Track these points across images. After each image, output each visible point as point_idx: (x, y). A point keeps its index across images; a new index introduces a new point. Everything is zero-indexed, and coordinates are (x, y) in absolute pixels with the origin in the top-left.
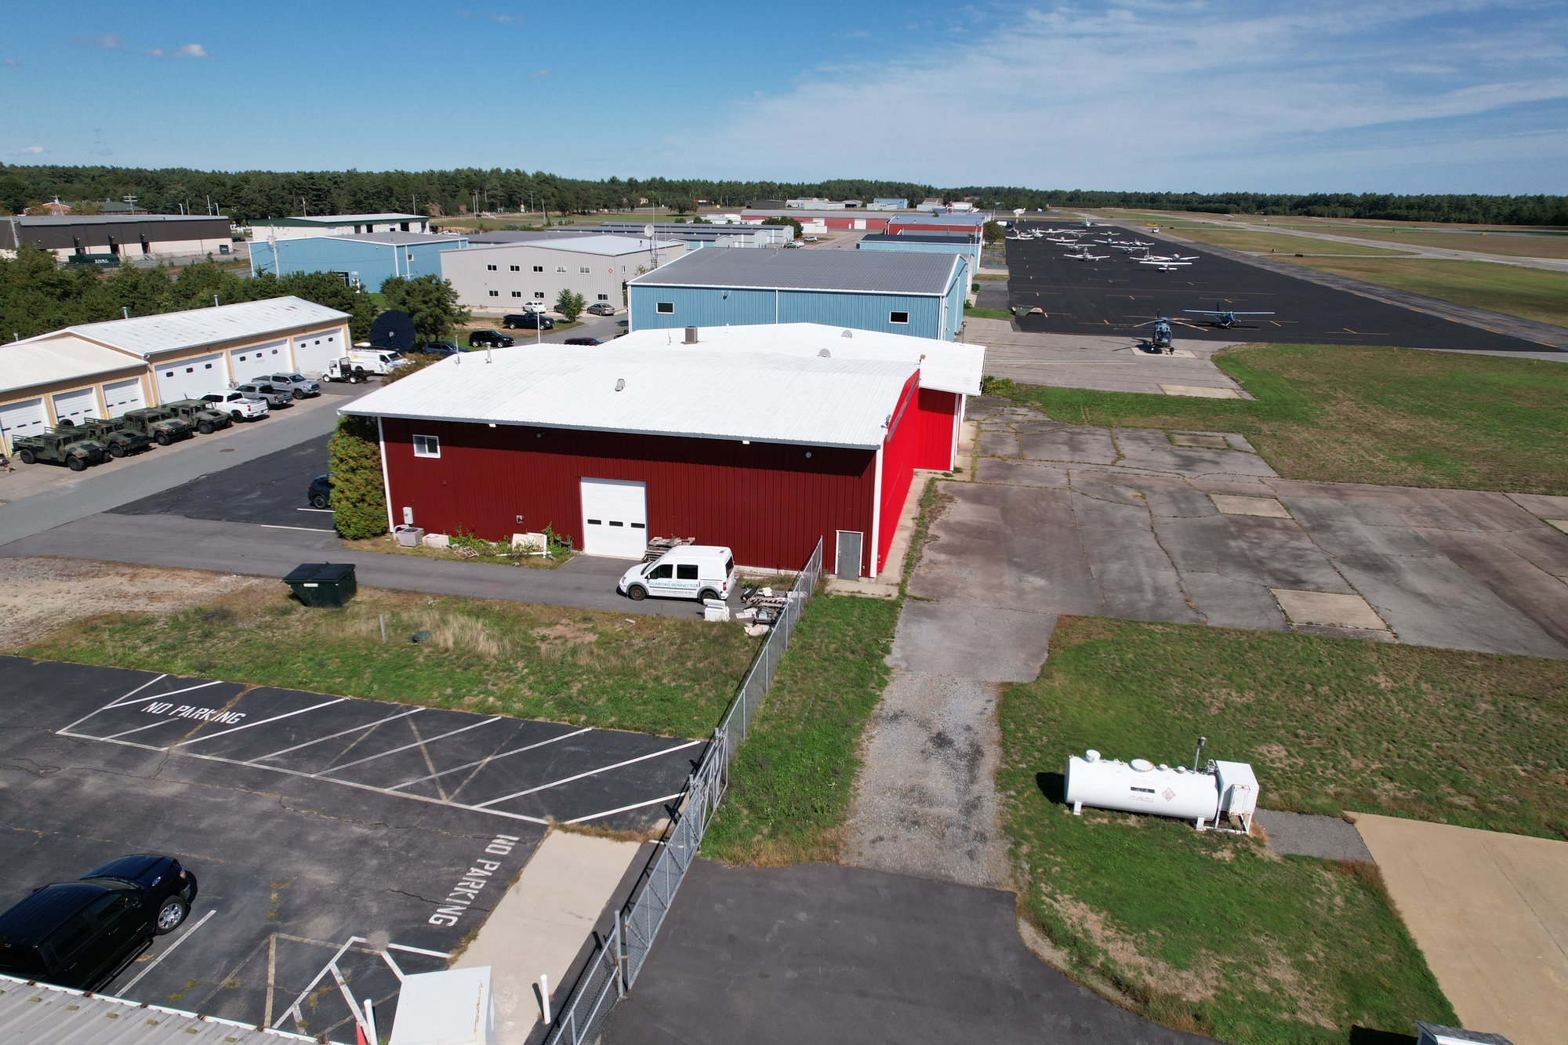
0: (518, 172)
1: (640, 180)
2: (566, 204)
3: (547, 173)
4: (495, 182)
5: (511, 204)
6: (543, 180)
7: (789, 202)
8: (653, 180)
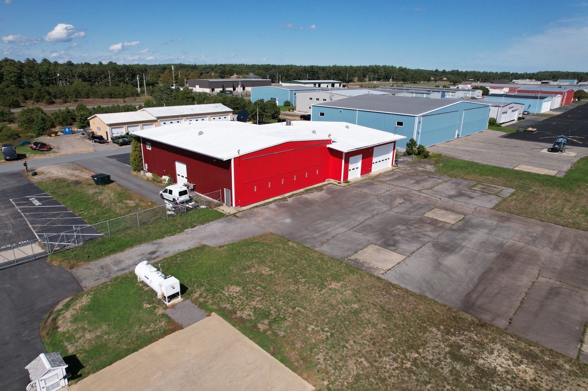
0: (392, 67)
1: (447, 71)
2: (406, 79)
3: (403, 67)
4: (382, 70)
5: (387, 79)
6: (401, 70)
7: (514, 81)
8: (453, 71)
